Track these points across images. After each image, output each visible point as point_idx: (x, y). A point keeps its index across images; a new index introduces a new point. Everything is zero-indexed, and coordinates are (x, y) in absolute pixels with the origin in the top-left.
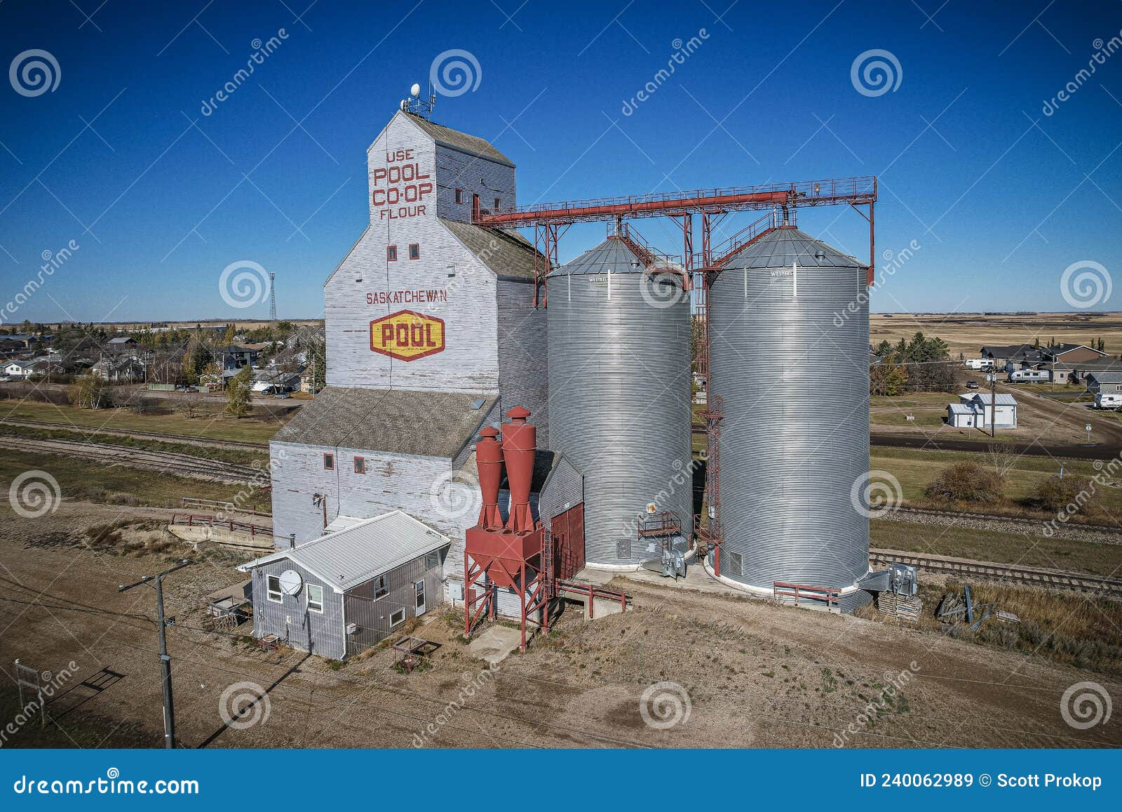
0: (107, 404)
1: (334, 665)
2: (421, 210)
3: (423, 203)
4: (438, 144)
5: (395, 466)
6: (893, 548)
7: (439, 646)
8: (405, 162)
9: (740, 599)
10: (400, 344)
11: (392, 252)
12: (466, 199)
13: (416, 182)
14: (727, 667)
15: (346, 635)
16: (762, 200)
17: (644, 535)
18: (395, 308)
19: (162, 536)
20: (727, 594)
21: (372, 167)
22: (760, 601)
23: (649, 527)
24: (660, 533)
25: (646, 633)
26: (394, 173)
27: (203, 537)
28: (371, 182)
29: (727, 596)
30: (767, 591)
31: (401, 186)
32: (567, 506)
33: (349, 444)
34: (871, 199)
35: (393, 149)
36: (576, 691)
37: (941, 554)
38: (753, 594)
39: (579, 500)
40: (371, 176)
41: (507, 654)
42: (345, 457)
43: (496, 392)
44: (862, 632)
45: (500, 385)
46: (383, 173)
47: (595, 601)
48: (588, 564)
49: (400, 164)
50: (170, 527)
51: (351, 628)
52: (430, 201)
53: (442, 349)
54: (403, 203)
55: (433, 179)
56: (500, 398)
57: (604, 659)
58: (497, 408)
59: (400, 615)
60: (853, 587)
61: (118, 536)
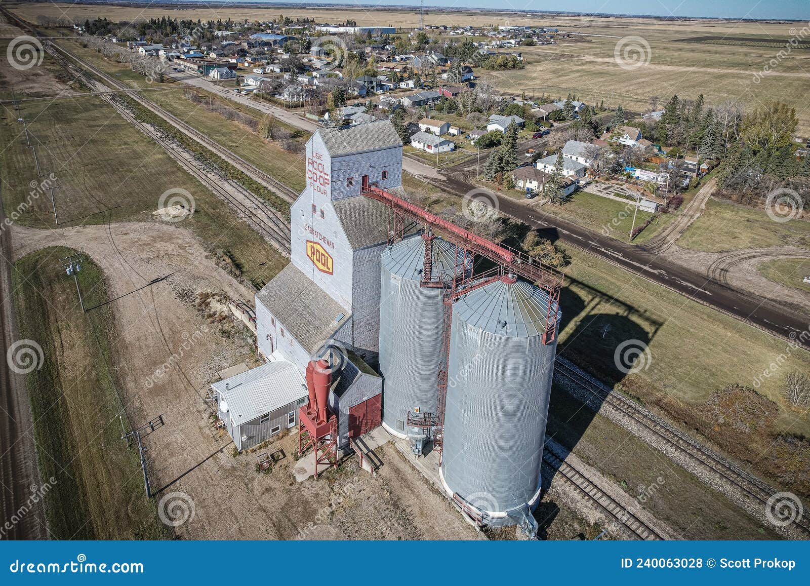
1: (237, 453)
2: (325, 192)
3: (325, 188)
4: (332, 157)
7: (284, 455)
8: (320, 161)
9: (437, 492)
11: (314, 207)
13: (323, 175)
15: (242, 440)
18: (316, 240)
19: (226, 309)
22: (444, 498)
23: (415, 418)
26: (315, 164)
27: (240, 317)
31: (318, 173)
32: (365, 398)
35: (315, 151)
39: (377, 393)
41: (307, 476)
42: (278, 324)
43: (351, 310)
46: (311, 162)
47: (363, 460)
48: (384, 424)
49: (317, 160)
50: (231, 305)
51: (244, 437)
53: (332, 274)
54: (318, 184)
55: (329, 178)
56: (352, 316)
58: (350, 321)
59: (277, 429)
60: (503, 514)
61: (209, 303)
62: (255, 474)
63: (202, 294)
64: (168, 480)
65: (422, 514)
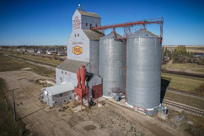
0: (56, 59)
1: (51, 108)
2: (79, 27)
3: (79, 26)
4: (82, 15)
5: (70, 74)
6: (174, 101)
7: (69, 107)
8: (77, 19)
9: (127, 108)
10: (76, 52)
11: (75, 35)
12: (89, 25)
13: (79, 22)
14: (113, 122)
15: (53, 103)
16: (139, 23)
17: (113, 91)
18: (76, 45)
19: (45, 82)
20: (125, 106)
21: (73, 20)
22: (130, 109)
23: (114, 90)
24: (117, 91)
25: (103, 112)
26: (76, 21)
27: (49, 83)
28: (73, 22)
29: (125, 107)
30: (132, 107)
31: (77, 23)
32: (97, 84)
33: (66, 70)
34: (162, 22)
35: (76, 16)
36: (84, 121)
37: (186, 104)
38: (130, 107)
39: (101, 83)
40: (73, 21)
41: (78, 111)
42: (64, 71)
43: (89, 62)
44: (148, 120)
45: (90, 60)
46: (74, 21)
47: (98, 104)
48: (103, 96)
49: (76, 19)
50: (46, 81)
51: (54, 102)
52: (80, 26)
53: (82, 53)
54: (77, 26)
55: (81, 22)
56: (90, 63)
57: (93, 115)
58: (89, 64)
59: (65, 101)
60: (152, 109)
61: (39, 81)
62: (59, 112)
63: (36, 80)
64: (23, 116)
65: (124, 113)
